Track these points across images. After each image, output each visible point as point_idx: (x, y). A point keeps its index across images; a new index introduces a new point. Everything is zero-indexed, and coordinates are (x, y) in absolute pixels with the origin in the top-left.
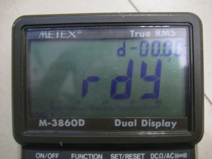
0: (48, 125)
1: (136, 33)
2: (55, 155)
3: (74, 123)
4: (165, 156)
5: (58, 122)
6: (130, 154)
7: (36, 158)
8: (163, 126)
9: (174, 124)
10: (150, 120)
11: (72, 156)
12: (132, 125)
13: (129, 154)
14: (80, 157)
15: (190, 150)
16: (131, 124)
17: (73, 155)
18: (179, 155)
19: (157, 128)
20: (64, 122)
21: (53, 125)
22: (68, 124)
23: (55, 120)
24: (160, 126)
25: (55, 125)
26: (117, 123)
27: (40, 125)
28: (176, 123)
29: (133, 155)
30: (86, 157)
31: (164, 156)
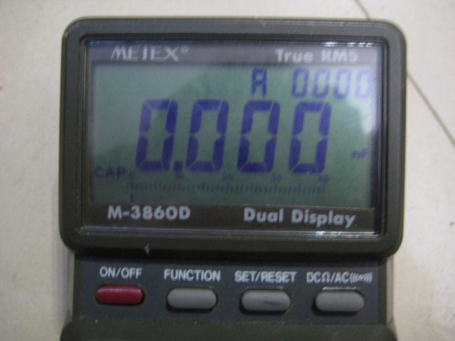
0: (124, 217)
1: (287, 55)
2: (135, 271)
3: (172, 213)
4: (333, 278)
5: (142, 211)
6: (270, 273)
7: (100, 276)
8: (330, 222)
9: (350, 220)
10: (307, 211)
11: (166, 273)
12: (275, 219)
13: (268, 271)
14: (180, 275)
15: (376, 269)
16: (272, 217)
17: (168, 272)
18: (358, 277)
19: (319, 225)
20: (153, 211)
21: (133, 216)
22: (159, 214)
23: (136, 208)
24: (325, 221)
25: (136, 216)
26: (249, 214)
27: (109, 216)
28: (353, 218)
29: (275, 274)
30: (190, 275)
31: (331, 278)
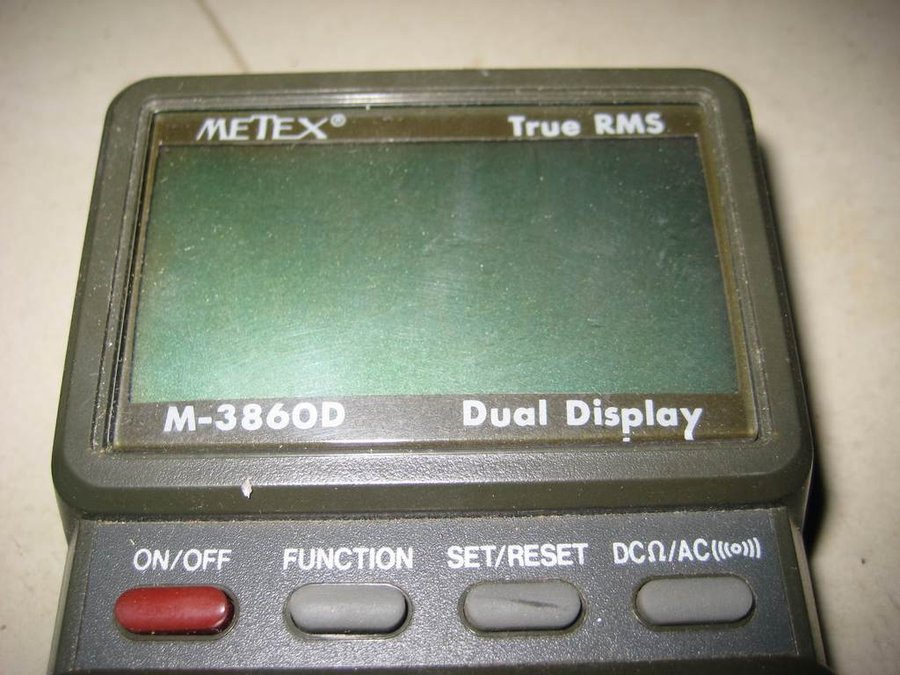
0: (199, 429)
1: (531, 127)
2: (216, 556)
3: (304, 416)
4: (672, 552)
5: (239, 415)
6: (528, 547)
8: (650, 422)
10: (597, 402)
11: (287, 559)
13: (523, 544)
14: (319, 559)
16: (524, 417)
17: (291, 555)
18: (729, 547)
19: (626, 430)
20: (264, 416)
21: (220, 425)
22: (278, 420)
23: (228, 409)
25: (228, 425)
26: (473, 413)
27: (167, 428)
28: (698, 412)
29: (538, 551)
30: (344, 559)
31: (667, 553)
